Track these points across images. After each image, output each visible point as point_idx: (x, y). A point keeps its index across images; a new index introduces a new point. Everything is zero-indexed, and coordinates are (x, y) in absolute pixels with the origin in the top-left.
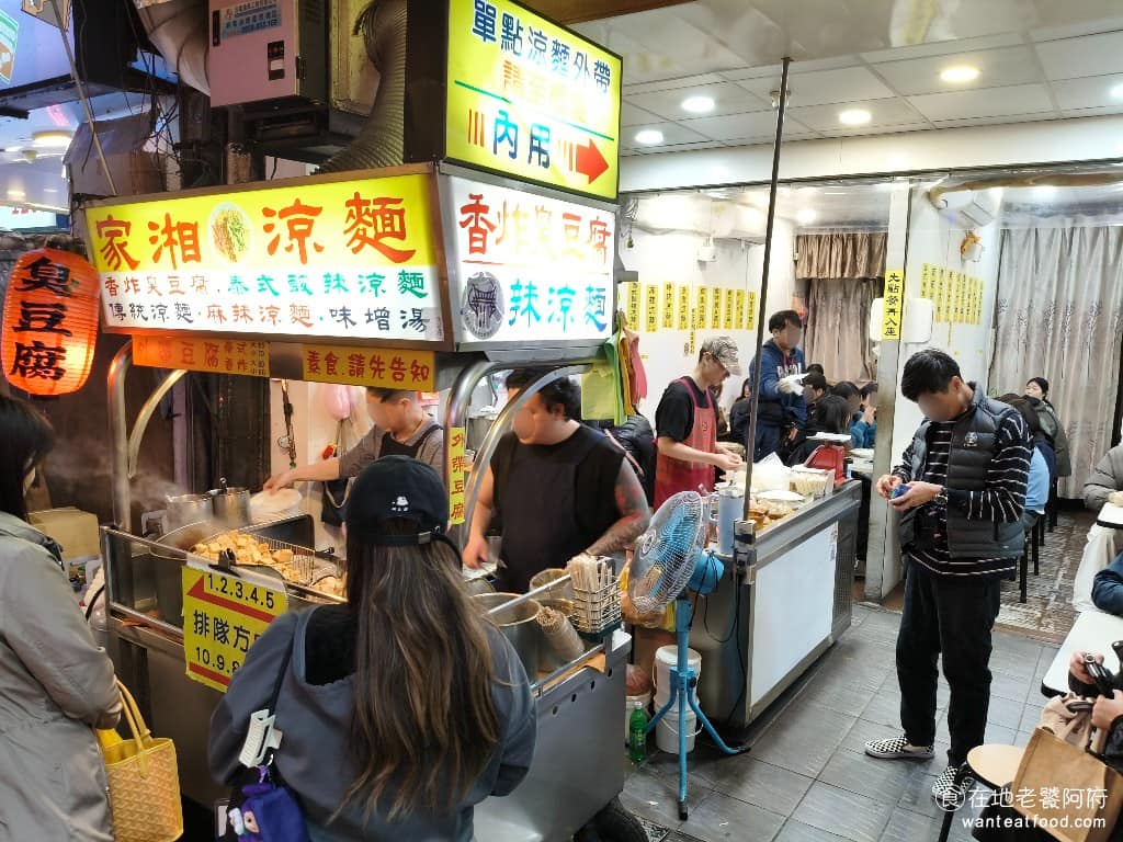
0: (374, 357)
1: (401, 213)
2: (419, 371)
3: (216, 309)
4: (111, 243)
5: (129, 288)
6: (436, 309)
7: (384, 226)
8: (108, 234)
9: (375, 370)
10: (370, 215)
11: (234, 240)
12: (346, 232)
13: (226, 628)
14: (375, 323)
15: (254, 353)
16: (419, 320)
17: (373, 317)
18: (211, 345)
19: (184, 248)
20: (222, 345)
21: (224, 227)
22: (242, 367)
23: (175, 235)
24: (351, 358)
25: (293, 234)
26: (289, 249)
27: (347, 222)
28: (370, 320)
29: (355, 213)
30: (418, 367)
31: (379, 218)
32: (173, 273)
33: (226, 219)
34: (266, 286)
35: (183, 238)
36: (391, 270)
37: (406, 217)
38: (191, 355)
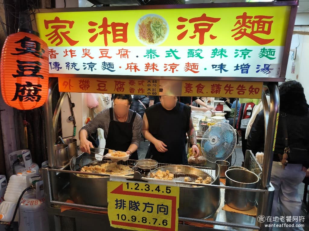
0: (228, 85)
1: (270, 23)
2: (254, 90)
3: (133, 65)
4: (56, 32)
5: (67, 54)
6: (278, 64)
7: (258, 28)
8: (52, 27)
9: (227, 90)
10: (250, 23)
11: (155, 32)
12: (232, 30)
13: (137, 205)
14: (240, 70)
15: (149, 85)
16: (268, 69)
17: (239, 68)
18: (120, 82)
19: (115, 35)
20: (127, 82)
21: (148, 25)
22: (141, 91)
23: (110, 29)
24: (213, 86)
25: (197, 30)
26: (192, 37)
27: (235, 26)
28: (237, 69)
29: (241, 22)
30: (253, 89)
31: (256, 25)
32: (104, 47)
33: (150, 22)
34: (172, 54)
35: (114, 31)
36: (257, 48)
37: (273, 25)
38: (105, 86)
